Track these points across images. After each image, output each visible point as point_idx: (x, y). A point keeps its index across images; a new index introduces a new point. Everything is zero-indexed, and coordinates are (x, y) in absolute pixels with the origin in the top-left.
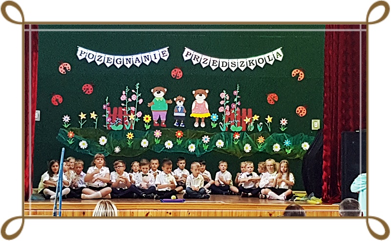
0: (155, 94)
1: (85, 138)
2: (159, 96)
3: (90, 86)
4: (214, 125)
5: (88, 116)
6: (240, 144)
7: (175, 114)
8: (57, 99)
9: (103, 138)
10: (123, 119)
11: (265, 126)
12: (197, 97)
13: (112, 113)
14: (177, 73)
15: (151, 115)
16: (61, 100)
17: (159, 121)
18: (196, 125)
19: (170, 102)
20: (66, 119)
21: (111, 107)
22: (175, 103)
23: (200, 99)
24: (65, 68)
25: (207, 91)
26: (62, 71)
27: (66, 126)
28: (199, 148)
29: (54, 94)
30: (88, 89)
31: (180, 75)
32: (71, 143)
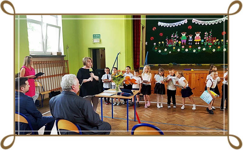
0: (183, 34)
1: (160, 49)
2: (184, 35)
3: (162, 34)
4: (202, 43)
5: (161, 43)
6: (211, 49)
7: (189, 40)
8: (152, 38)
9: (166, 49)
10: (172, 43)
11: (221, 43)
12: (197, 34)
13: (168, 41)
14: (190, 27)
15: (181, 41)
16: (153, 39)
17: (184, 43)
18: (196, 44)
19: (188, 37)
20: (155, 44)
21: (168, 40)
22: (189, 37)
23: (198, 35)
24: (154, 29)
25: (200, 32)
26: (153, 30)
27: (155, 46)
28: (197, 51)
29: (151, 37)
30: (161, 34)
31: (191, 28)
32: (156, 51)
